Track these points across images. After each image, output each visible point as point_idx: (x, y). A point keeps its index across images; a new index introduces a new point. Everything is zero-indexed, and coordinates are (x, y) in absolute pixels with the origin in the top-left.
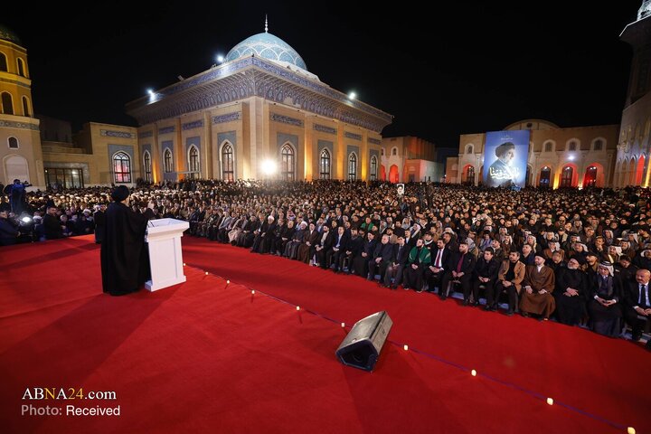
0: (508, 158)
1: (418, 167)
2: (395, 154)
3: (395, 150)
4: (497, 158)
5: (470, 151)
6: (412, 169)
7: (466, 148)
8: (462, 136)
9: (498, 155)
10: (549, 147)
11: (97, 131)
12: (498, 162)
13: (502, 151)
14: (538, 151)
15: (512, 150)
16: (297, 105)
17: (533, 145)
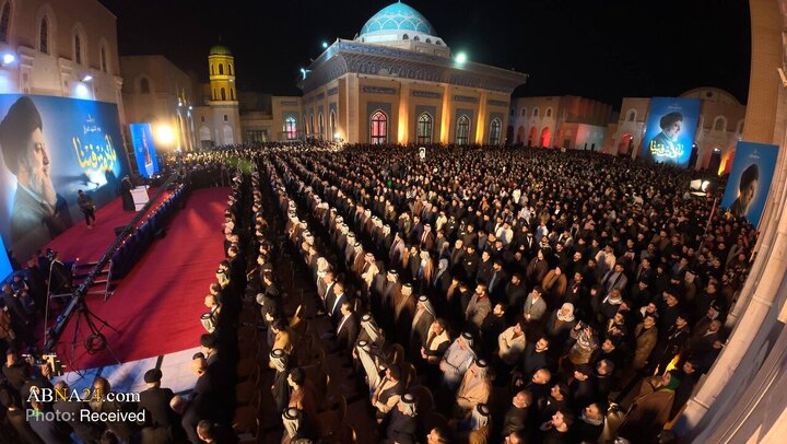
0: (673, 131)
1: (575, 132)
2: (549, 115)
3: (549, 111)
4: (660, 130)
5: (632, 119)
6: (569, 133)
7: (628, 113)
8: (625, 99)
9: (662, 127)
10: (719, 125)
11: (276, 101)
12: (661, 135)
13: (667, 123)
14: (708, 127)
15: (679, 123)
16: (393, 74)
17: (703, 120)
